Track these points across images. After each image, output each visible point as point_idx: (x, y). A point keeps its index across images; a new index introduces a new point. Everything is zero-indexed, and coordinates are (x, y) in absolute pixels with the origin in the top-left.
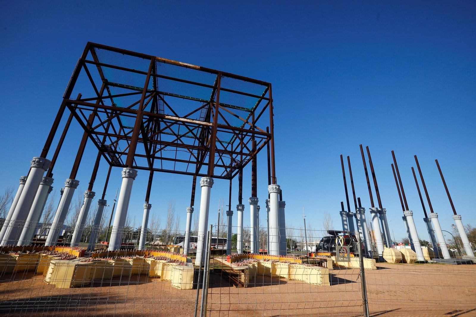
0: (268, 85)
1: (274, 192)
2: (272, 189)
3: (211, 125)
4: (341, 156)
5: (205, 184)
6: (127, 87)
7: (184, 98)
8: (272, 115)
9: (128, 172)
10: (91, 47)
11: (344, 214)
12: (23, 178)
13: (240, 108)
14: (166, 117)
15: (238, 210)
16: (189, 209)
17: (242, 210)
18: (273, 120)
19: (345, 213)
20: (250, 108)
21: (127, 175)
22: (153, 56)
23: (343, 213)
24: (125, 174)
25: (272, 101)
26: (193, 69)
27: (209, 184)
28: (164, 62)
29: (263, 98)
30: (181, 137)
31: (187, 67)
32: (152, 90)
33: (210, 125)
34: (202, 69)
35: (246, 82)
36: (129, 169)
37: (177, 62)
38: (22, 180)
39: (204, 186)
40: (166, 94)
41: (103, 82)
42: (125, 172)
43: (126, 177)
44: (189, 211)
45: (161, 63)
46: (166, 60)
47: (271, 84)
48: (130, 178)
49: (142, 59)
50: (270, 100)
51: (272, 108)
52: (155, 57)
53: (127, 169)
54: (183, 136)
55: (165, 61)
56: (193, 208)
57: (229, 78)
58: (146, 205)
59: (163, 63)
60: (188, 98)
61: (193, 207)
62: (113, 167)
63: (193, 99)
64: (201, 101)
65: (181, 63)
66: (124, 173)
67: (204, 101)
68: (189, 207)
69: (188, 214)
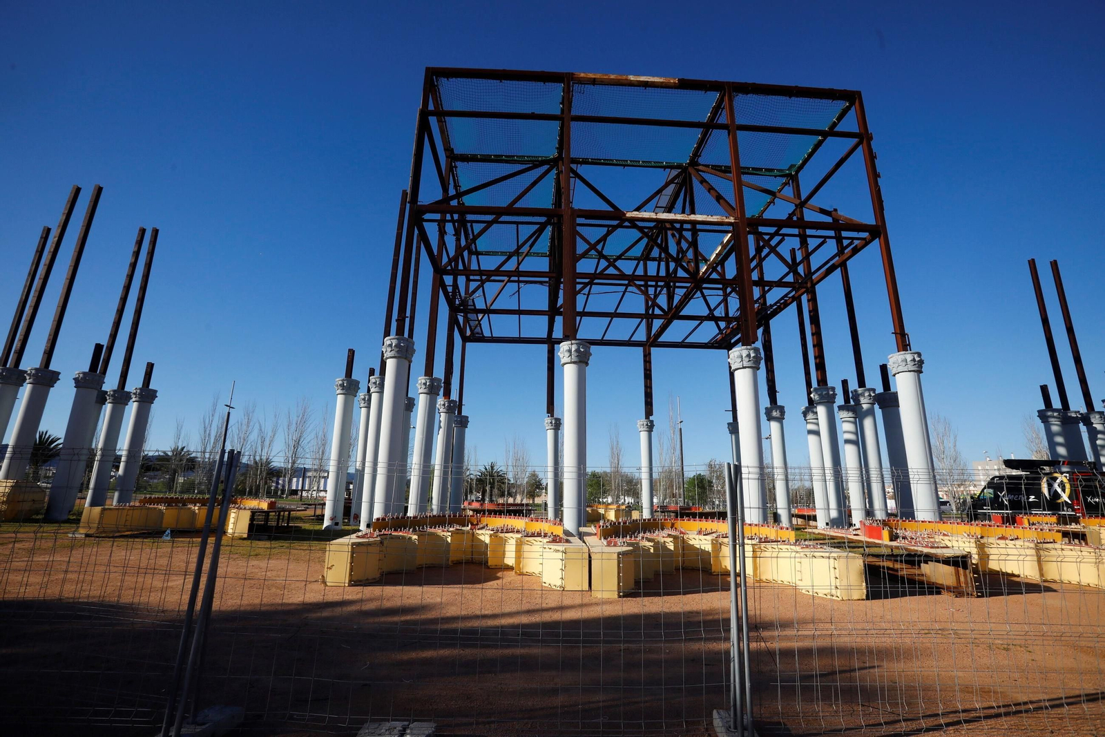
0: (852, 97)
1: (909, 371)
2: (904, 363)
3: (733, 221)
4: (1032, 264)
5: (746, 364)
6: (498, 159)
7: (624, 166)
8: (874, 176)
9: (576, 351)
10: (434, 76)
11: (1054, 417)
12: (340, 382)
13: (761, 169)
14: (627, 215)
15: (770, 418)
16: (645, 423)
17: (780, 420)
18: (879, 190)
19: (1055, 414)
20: (784, 166)
21: (574, 358)
22: (566, 73)
23: (1049, 413)
24: (571, 355)
25: (870, 138)
26: (662, 87)
27: (754, 363)
28: (594, 82)
29: (832, 132)
30: (615, 260)
31: (646, 85)
32: (552, 157)
33: (730, 221)
34: (685, 85)
35: (793, 98)
36: (576, 344)
37: (624, 77)
38: (340, 385)
39: (744, 368)
40: (585, 162)
41: (447, 157)
42: (570, 351)
43: (574, 363)
44: (645, 429)
45: (586, 86)
46: (598, 76)
47: (859, 93)
48: (581, 364)
49: (542, 83)
50: (863, 137)
51: (871, 158)
52: (573, 74)
53: (572, 344)
54: (619, 257)
55: (595, 79)
56: (652, 422)
57: (749, 95)
58: (549, 421)
59: (589, 86)
60: (635, 164)
61: (651, 418)
62: (468, 345)
63: (647, 165)
64: (665, 167)
65: (632, 78)
66: (567, 354)
67: (672, 167)
68: (641, 421)
69: (644, 436)
